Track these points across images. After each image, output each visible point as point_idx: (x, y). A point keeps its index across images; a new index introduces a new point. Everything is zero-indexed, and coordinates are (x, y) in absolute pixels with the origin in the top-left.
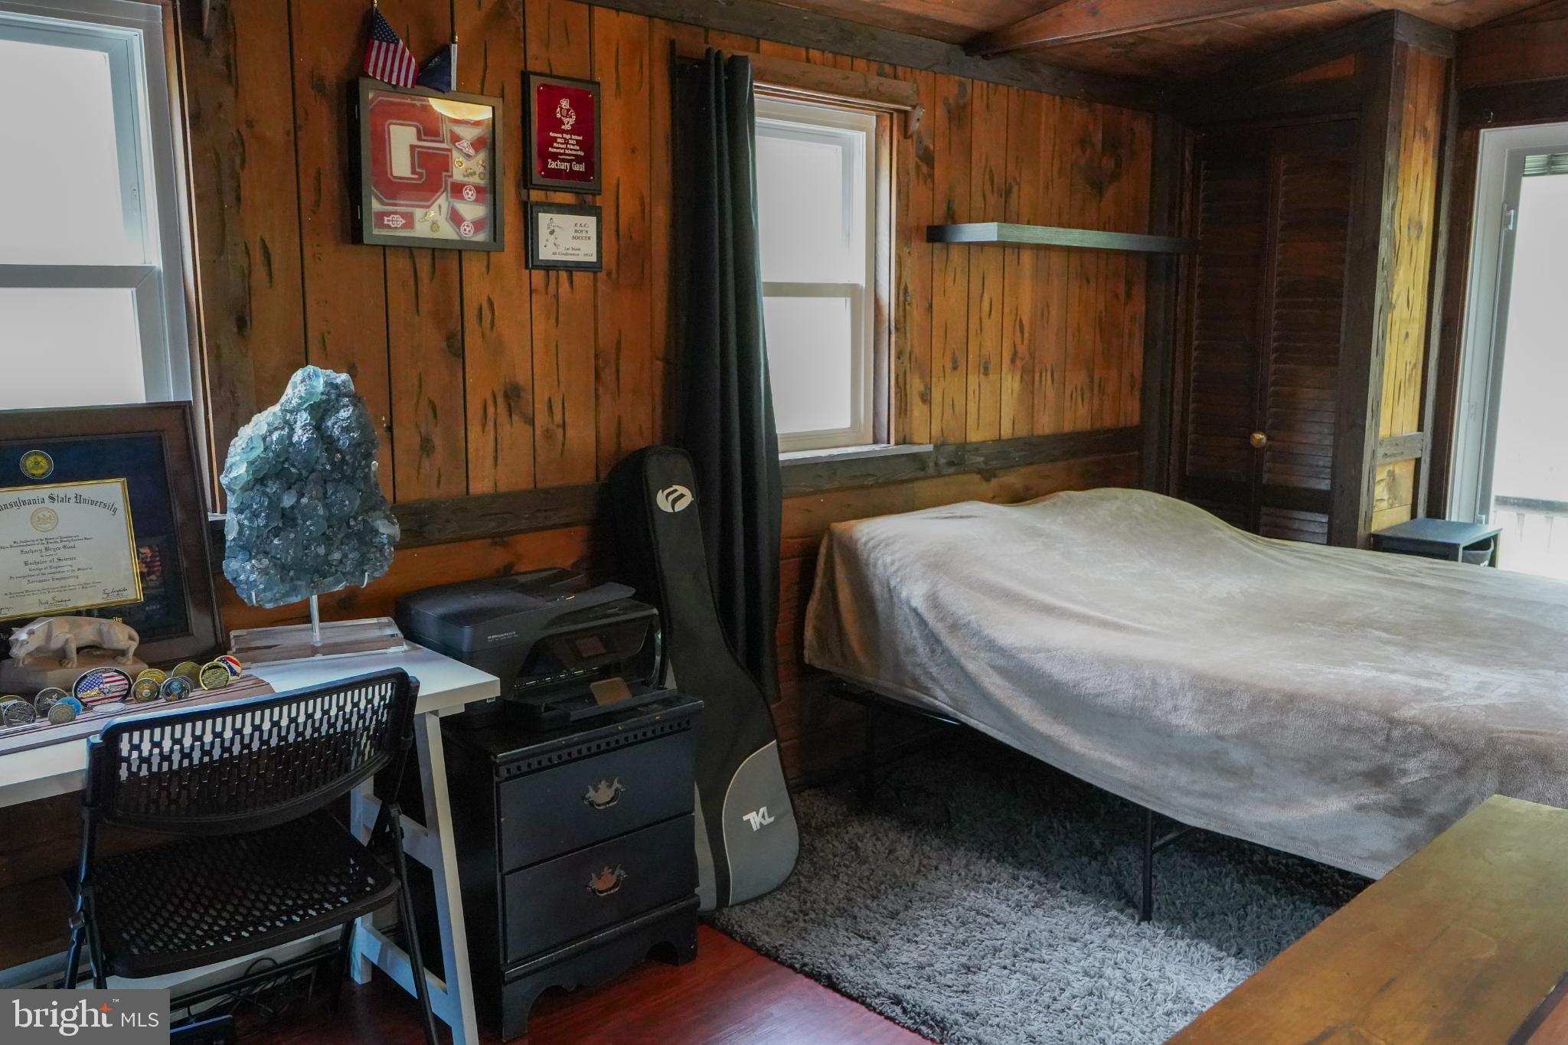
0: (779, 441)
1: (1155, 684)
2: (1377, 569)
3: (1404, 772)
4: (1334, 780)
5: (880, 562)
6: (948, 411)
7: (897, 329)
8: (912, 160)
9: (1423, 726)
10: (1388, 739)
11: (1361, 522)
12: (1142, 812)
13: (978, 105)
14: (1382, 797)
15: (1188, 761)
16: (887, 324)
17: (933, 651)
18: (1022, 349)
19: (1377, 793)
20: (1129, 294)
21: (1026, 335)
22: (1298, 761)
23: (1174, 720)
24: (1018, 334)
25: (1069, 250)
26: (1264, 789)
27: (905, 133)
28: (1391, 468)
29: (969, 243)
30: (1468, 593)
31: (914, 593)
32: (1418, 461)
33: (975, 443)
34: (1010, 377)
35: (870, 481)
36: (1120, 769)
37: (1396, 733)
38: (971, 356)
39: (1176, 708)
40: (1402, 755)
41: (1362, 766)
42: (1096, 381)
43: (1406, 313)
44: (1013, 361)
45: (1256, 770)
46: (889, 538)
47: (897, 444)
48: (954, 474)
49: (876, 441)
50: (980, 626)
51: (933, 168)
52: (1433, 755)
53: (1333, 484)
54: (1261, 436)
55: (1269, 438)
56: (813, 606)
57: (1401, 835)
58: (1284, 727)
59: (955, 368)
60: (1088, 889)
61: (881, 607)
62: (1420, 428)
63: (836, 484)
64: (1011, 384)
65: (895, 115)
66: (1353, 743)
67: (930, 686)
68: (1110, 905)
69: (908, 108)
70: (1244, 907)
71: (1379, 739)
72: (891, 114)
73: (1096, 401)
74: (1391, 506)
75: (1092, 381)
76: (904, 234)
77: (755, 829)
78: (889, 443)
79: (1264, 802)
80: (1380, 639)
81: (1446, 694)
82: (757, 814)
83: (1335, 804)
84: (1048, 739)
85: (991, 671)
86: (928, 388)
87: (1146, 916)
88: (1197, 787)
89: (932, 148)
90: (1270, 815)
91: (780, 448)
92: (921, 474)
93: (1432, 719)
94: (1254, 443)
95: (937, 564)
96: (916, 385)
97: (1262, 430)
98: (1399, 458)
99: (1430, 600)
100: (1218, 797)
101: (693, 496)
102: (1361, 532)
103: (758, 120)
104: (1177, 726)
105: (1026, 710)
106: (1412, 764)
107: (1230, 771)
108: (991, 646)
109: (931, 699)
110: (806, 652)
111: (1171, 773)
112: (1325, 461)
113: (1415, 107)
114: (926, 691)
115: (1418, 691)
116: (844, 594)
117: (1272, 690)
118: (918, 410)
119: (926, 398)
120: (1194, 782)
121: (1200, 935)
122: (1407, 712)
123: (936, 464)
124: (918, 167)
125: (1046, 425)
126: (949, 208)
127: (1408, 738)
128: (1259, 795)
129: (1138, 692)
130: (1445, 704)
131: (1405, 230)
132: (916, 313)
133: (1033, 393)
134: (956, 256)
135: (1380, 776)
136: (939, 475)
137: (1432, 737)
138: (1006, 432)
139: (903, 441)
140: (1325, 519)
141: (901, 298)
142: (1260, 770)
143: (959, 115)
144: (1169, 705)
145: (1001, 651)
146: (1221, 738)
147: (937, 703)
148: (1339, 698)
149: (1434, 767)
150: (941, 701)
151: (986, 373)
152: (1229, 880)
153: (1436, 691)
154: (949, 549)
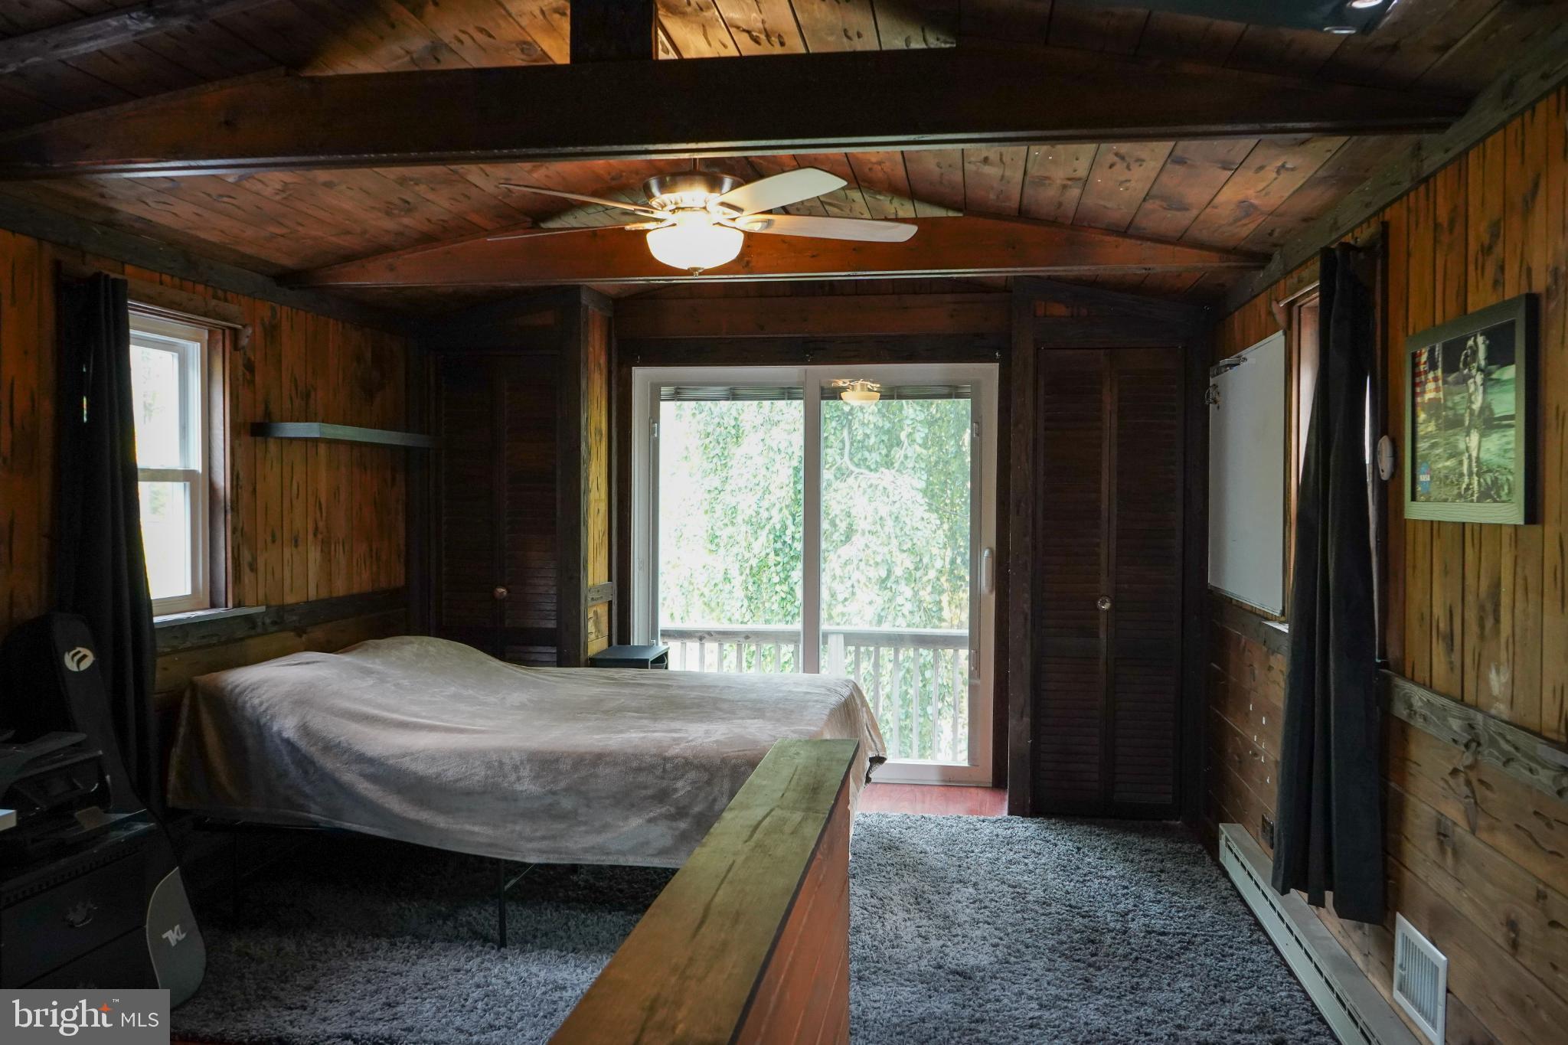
0: (153, 605)
1: (501, 764)
2: (607, 678)
3: (676, 790)
4: (633, 806)
5: (248, 705)
6: (269, 577)
7: (232, 509)
8: (241, 369)
9: (684, 758)
10: (664, 770)
11: (582, 652)
12: (495, 862)
13: (285, 325)
14: (664, 810)
15: (530, 815)
16: (223, 504)
17: (306, 772)
18: (321, 524)
19: (661, 808)
20: (394, 479)
21: (324, 514)
22: (607, 798)
23: (518, 787)
24: (318, 514)
25: (352, 444)
26: (585, 823)
27: (236, 346)
28: (595, 609)
29: (282, 438)
30: (672, 686)
31: (287, 726)
32: (610, 603)
33: (291, 605)
34: (313, 548)
35: (214, 640)
36: (478, 833)
37: (669, 766)
38: (285, 531)
39: (519, 779)
40: (674, 779)
41: (650, 792)
42: (374, 550)
43: (597, 495)
44: (315, 535)
45: (580, 811)
46: (255, 684)
47: (234, 607)
48: (276, 632)
49: (213, 605)
50: (349, 744)
51: (254, 376)
52: (692, 775)
53: (559, 623)
54: (502, 590)
55: (509, 591)
56: (176, 753)
57: (677, 833)
58: (596, 776)
59: (274, 541)
60: (450, 940)
61: (250, 742)
62: (610, 579)
63: (188, 644)
64: (314, 555)
65: (227, 331)
66: (642, 778)
67: (302, 802)
68: (474, 943)
69: (240, 327)
70: (566, 924)
71: (659, 772)
72: (224, 330)
73: (374, 569)
74: (597, 638)
75: (371, 550)
76: (237, 429)
77: (173, 945)
78: (226, 607)
79: (587, 832)
80: (633, 717)
81: (690, 739)
82: (173, 931)
83: (635, 822)
84: (416, 823)
85: (362, 779)
86: (255, 559)
87: (502, 943)
88: (538, 834)
89: (253, 358)
90: (592, 840)
91: (154, 612)
92: (253, 632)
93: (688, 754)
94: (497, 595)
95: (302, 700)
96: (246, 556)
97: (503, 586)
98: (599, 601)
99: (652, 692)
100: (553, 837)
101: (94, 656)
102: (582, 658)
103: (132, 332)
104: (522, 791)
105: (394, 804)
106: (680, 784)
107: (563, 816)
108: (361, 759)
109: (306, 814)
110: (169, 796)
111: (518, 828)
112: (550, 606)
113: (594, 349)
114: (301, 808)
115: (674, 739)
116: (211, 737)
117: (586, 753)
118: (247, 577)
119: (253, 568)
120: (536, 830)
121: (544, 947)
122: (671, 753)
123: (264, 624)
124: (244, 374)
125: (340, 588)
126: (267, 407)
127: (676, 767)
128: (583, 828)
129: (489, 772)
130: (693, 743)
131: (593, 435)
132: (245, 495)
133: (330, 561)
134: (273, 447)
135: (662, 796)
136: (265, 633)
137: (691, 764)
138: (312, 595)
139: (238, 604)
140: (554, 650)
141: (235, 483)
142: (582, 810)
143: (271, 332)
144: (513, 777)
145: (371, 761)
146: (554, 793)
147: (312, 816)
148: (630, 751)
149: (694, 782)
150: (316, 814)
151: (296, 546)
152: (548, 911)
153: (684, 738)
154: (310, 688)
